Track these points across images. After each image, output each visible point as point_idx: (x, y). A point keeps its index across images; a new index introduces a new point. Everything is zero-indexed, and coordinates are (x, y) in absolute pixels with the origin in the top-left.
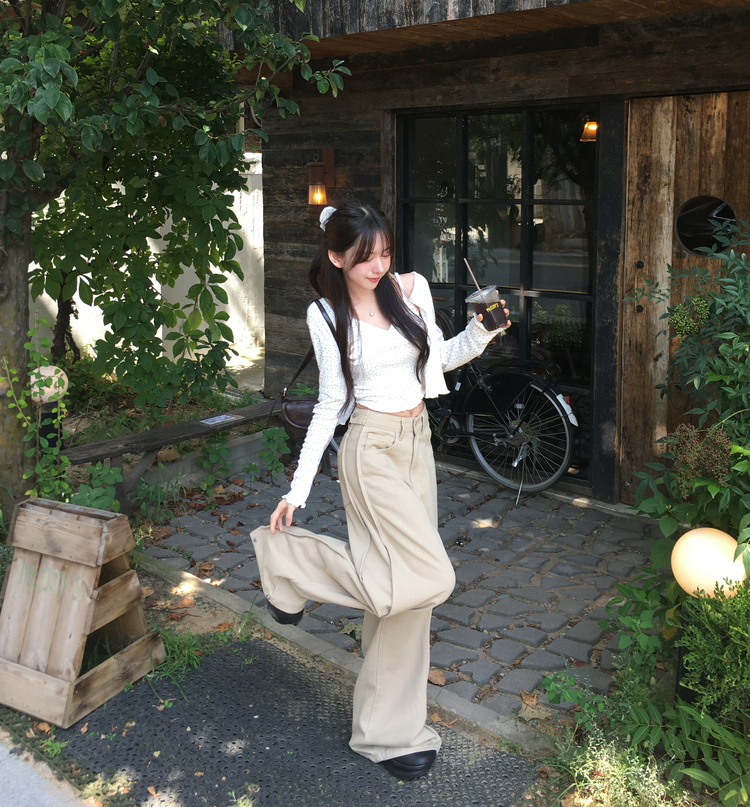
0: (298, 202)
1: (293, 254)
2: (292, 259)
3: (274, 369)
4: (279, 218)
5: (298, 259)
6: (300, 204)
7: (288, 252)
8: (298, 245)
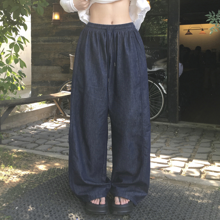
0: (46, 21)
1: (44, 41)
2: (43, 43)
3: (35, 88)
4: (38, 28)
5: (46, 43)
6: (47, 22)
7: (42, 41)
8: (46, 38)
